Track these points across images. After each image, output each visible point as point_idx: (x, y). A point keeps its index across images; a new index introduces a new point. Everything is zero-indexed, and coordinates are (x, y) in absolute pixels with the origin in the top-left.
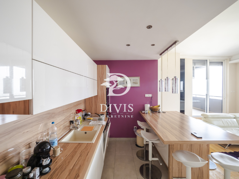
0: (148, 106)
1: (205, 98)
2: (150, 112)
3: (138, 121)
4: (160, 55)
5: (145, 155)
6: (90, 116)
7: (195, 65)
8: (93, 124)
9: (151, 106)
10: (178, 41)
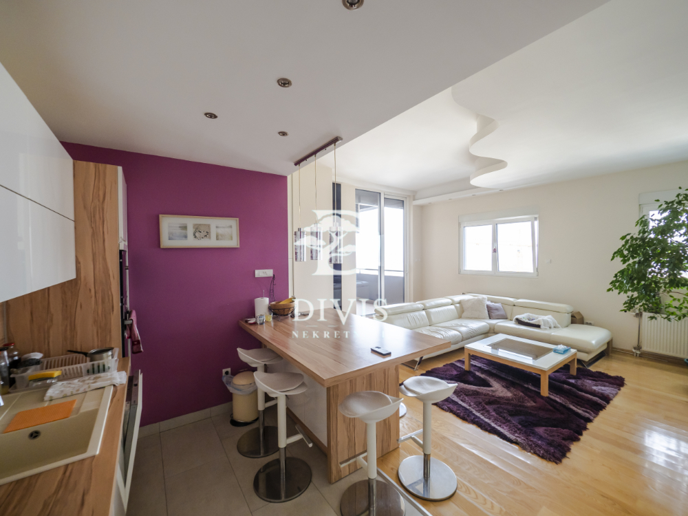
0: (262, 304)
1: (377, 276)
2: (270, 318)
3: (239, 350)
4: (296, 164)
5: (262, 442)
6: (38, 366)
7: (360, 202)
8: (68, 391)
9: (273, 303)
10: (342, 139)
